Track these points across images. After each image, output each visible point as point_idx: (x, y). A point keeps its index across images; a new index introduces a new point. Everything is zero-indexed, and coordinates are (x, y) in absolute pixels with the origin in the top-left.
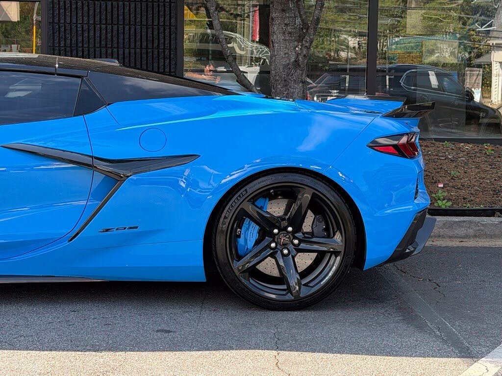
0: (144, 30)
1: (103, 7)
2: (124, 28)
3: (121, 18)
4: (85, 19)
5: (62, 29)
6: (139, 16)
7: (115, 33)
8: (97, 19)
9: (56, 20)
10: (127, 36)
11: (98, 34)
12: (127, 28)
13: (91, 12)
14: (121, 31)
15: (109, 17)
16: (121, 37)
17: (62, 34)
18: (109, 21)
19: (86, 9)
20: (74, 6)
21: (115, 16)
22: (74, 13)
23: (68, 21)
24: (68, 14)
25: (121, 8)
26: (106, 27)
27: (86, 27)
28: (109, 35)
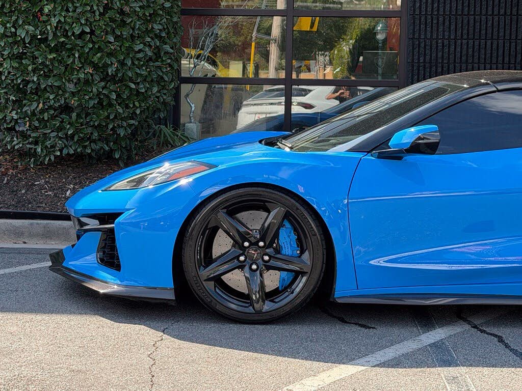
0: (507, 45)
1: (465, 21)
2: (486, 42)
3: (483, 32)
4: (446, 34)
5: (422, 45)
6: (502, 31)
7: (476, 47)
8: (459, 33)
9: (416, 36)
10: (489, 52)
11: (458, 49)
12: (489, 43)
13: (453, 27)
14: (483, 46)
15: (471, 31)
16: (483, 51)
17: (422, 49)
18: (471, 36)
19: (447, 23)
20: (435, 22)
21: (477, 30)
22: (435, 28)
23: (429, 36)
24: (429, 29)
25: (483, 22)
26: (468, 42)
27: (446, 42)
28: (470, 50)
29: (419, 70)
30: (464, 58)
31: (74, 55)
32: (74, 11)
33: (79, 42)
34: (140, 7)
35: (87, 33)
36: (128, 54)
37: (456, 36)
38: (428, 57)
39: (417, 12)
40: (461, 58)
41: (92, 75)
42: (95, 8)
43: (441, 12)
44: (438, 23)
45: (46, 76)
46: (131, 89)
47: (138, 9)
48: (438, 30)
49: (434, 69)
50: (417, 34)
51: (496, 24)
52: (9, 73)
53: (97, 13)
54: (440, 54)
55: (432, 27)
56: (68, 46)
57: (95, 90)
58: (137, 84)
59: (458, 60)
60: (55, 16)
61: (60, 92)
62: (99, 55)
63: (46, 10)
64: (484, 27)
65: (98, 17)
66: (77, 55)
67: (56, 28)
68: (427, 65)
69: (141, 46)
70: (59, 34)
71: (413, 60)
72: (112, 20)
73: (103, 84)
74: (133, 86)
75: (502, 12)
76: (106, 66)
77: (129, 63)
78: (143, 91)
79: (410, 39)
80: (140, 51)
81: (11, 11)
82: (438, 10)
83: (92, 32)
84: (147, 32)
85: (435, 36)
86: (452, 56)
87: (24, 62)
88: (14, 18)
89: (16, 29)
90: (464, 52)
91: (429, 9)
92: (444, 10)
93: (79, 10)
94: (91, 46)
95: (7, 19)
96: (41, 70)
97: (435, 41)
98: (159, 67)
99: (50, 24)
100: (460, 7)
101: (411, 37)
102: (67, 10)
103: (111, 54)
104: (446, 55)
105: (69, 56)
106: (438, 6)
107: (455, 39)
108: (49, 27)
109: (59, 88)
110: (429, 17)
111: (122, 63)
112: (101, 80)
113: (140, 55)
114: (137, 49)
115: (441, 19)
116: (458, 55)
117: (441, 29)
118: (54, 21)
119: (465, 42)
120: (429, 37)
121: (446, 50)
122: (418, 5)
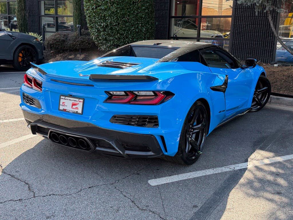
4: (245, 23)
7: (254, 27)
9: (235, 24)
10: (258, 29)
11: (248, 28)
13: (247, 21)
14: (256, 27)
15: (253, 22)
17: (237, 28)
18: (253, 24)
19: (245, 19)
21: (255, 22)
23: (239, 24)
24: (239, 21)
27: (245, 26)
28: (252, 29)
30: (250, 31)
37: (248, 24)
38: (239, 31)
39: (236, 16)
44: (242, 19)
48: (242, 22)
51: (261, 19)
54: (242, 30)
59: (248, 32)
64: (257, 21)
75: (263, 15)
85: (241, 24)
86: (246, 31)
90: (250, 29)
92: (245, 15)
100: (250, 14)
104: (244, 30)
106: (243, 14)
116: (248, 30)
121: (244, 28)
122: (236, 14)
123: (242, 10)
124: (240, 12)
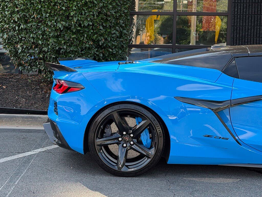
29: (236, 41)
30: (258, 35)
31: (84, 36)
32: (85, 14)
33: (86, 30)
34: (114, 12)
35: (91, 25)
36: (109, 35)
37: (254, 25)
38: (241, 35)
39: (236, 13)
40: (256, 35)
41: (92, 45)
42: (95, 13)
43: (247, 13)
44: (246, 18)
45: (70, 46)
46: (109, 51)
47: (114, 13)
48: (246, 22)
49: (243, 40)
50: (236, 24)
52: (52, 44)
53: (95, 15)
54: (247, 33)
55: (243, 20)
56: (81, 32)
57: (92, 52)
58: (112, 49)
59: (255, 36)
60: (76, 17)
61: (77, 54)
62: (96, 36)
63: (72, 14)
65: (95, 17)
66: (86, 36)
67: (76, 23)
68: (240, 38)
69: (115, 31)
70: (77, 26)
71: (234, 36)
72: (102, 19)
73: (96, 49)
74: (111, 50)
76: (99, 41)
77: (109, 39)
78: (115, 52)
79: (232, 26)
80: (114, 33)
81: (54, 15)
82: (246, 12)
83: (93, 25)
84: (117, 24)
85: (244, 25)
86: (252, 34)
87: (59, 39)
88: (56, 18)
89: (57, 24)
91: (242, 12)
92: (249, 12)
93: (87, 14)
94: (92, 31)
95: (52, 18)
96: (68, 43)
97: (245, 27)
98: (122, 41)
99: (73, 21)
100: (256, 11)
101: (233, 25)
102: (82, 14)
103: (101, 35)
104: (249, 34)
105: (81, 36)
106: (246, 10)
107: (254, 26)
108: (73, 23)
109: (76, 51)
110: (242, 15)
111: (106, 39)
112: (96, 47)
113: (114, 36)
114: (113, 33)
115: (247, 16)
116: (255, 34)
117: (247, 22)
118: (75, 19)
119: (258, 27)
120: (241, 25)
121: (250, 31)
122: (236, 10)
123: (245, 6)
124: (242, 8)
